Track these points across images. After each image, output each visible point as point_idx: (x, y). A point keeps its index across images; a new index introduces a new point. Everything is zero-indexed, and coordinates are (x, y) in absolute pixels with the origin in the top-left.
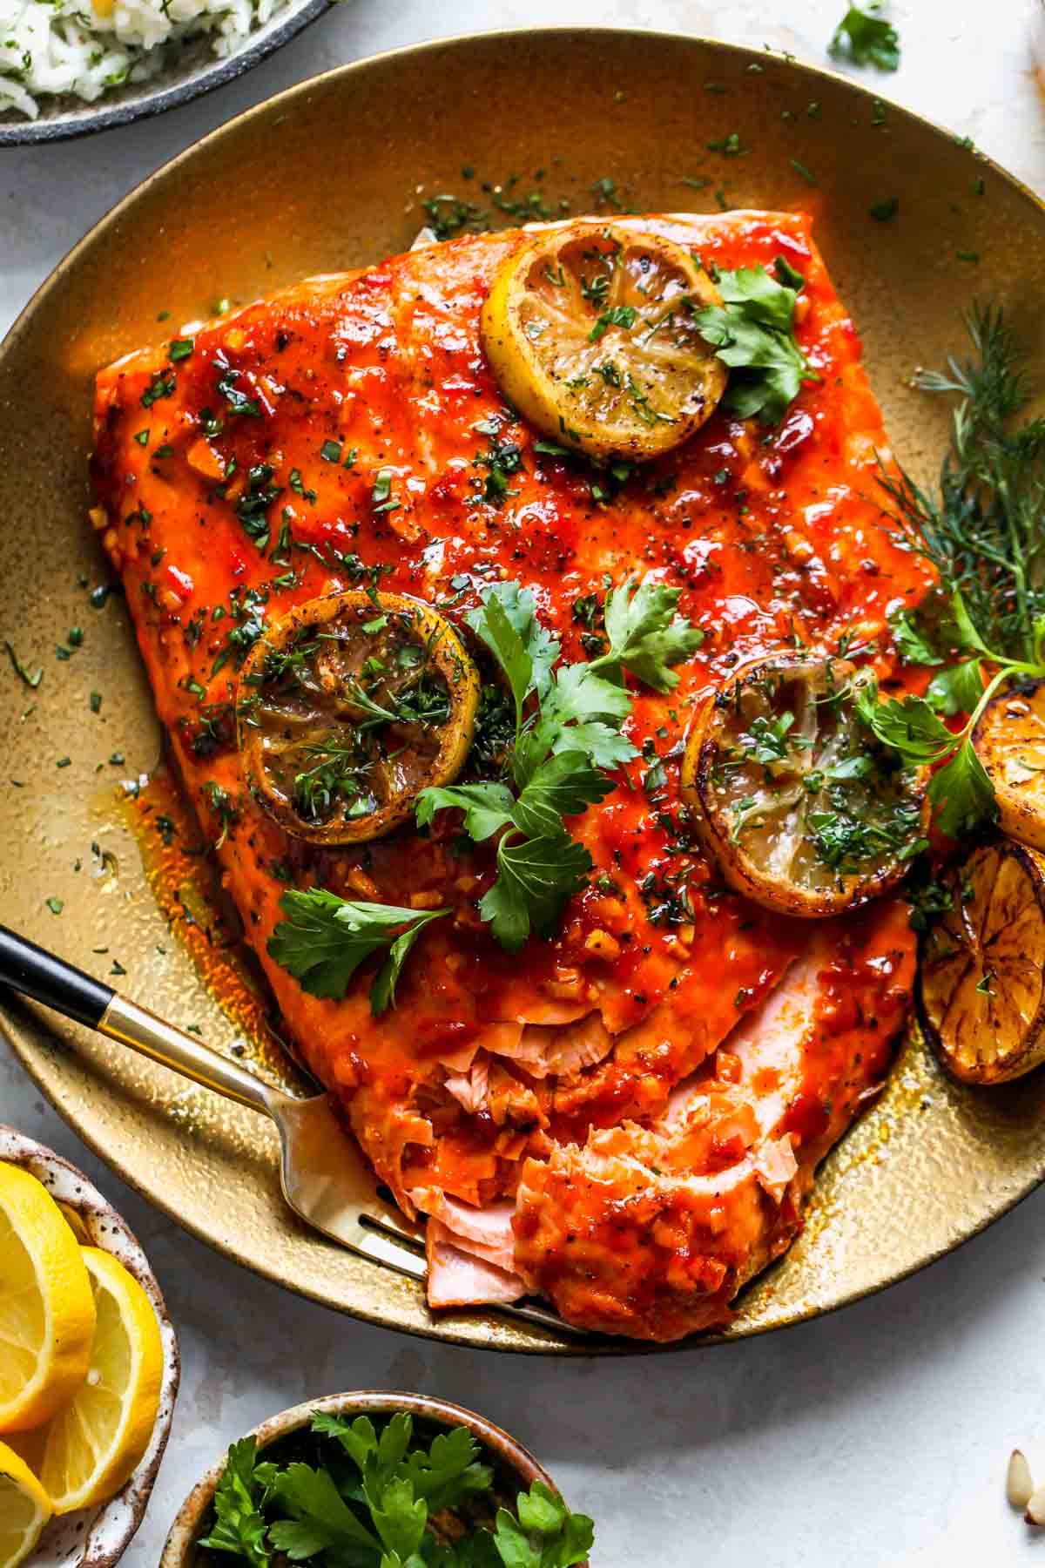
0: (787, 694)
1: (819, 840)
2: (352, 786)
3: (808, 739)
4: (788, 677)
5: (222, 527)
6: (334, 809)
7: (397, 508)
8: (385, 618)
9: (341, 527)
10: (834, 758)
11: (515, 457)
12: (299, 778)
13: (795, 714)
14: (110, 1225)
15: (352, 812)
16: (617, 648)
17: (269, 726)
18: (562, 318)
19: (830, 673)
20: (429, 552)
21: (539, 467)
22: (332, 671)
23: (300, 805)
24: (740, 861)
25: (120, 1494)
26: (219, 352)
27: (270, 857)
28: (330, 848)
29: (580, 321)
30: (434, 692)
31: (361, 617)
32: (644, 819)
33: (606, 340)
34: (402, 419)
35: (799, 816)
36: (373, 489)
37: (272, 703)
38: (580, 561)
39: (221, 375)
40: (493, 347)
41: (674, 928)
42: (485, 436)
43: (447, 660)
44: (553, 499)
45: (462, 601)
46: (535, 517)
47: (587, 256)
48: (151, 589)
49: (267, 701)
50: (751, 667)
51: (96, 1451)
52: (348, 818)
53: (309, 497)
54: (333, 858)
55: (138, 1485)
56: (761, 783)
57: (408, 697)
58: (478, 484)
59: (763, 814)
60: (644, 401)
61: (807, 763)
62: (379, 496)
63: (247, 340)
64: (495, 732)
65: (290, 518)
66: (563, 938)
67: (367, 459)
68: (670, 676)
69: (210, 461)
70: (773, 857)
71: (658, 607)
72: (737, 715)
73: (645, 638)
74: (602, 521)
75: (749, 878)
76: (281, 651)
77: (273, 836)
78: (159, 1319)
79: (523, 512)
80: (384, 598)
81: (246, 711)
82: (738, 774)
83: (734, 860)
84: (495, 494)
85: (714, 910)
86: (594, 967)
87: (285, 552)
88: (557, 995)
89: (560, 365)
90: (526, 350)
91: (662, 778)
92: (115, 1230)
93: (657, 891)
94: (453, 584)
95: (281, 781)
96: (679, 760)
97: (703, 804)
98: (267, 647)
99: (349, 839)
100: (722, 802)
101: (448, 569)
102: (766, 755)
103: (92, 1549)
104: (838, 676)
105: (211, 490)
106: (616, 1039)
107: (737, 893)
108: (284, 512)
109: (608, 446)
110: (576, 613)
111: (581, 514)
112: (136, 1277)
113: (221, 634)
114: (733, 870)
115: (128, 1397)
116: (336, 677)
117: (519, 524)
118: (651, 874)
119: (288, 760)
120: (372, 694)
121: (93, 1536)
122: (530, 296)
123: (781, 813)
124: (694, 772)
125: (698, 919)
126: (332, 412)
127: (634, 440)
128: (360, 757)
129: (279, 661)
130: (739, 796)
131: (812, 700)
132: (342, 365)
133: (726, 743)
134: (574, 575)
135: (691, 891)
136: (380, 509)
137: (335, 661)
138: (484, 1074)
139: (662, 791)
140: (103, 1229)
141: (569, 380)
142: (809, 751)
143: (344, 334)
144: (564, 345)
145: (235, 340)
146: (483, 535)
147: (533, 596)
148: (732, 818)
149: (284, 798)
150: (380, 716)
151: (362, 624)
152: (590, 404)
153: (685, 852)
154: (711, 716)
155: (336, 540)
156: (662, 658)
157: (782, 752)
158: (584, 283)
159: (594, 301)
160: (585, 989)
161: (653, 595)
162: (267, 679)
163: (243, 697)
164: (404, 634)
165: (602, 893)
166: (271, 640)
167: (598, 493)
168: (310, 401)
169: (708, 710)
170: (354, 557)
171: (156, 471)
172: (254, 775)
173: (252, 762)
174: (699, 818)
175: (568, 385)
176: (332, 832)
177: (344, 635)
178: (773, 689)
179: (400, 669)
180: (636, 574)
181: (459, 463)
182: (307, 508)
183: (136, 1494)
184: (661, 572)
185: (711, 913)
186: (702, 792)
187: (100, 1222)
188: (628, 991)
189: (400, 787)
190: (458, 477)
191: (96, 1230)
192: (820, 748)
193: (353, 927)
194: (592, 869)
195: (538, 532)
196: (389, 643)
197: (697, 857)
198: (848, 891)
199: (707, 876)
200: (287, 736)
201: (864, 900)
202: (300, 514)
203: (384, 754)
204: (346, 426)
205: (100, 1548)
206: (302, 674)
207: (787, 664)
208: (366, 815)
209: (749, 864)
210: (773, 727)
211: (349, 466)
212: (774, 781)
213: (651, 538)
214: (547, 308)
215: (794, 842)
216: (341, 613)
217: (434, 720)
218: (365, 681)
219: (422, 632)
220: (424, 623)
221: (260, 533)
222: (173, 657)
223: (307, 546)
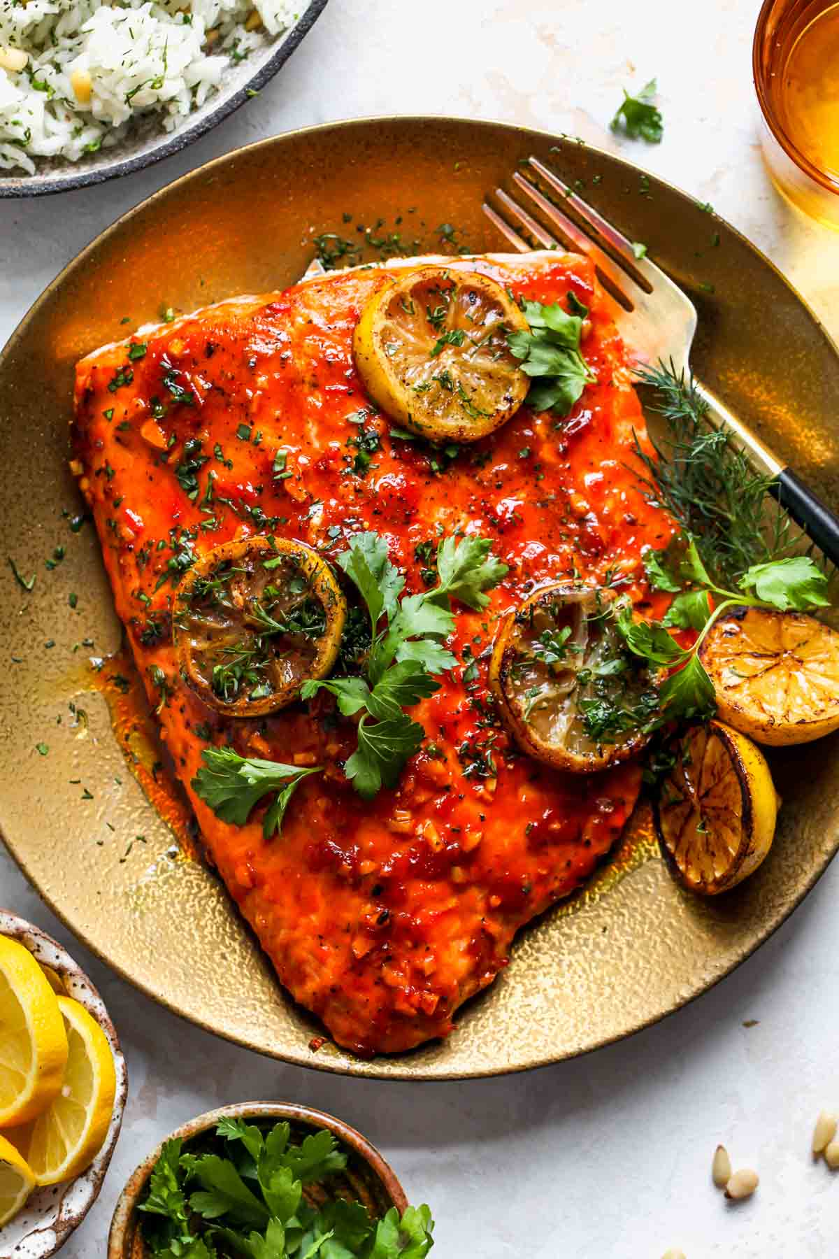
0: (567, 613)
1: (586, 719)
2: (253, 677)
3: (580, 646)
4: (569, 601)
5: (166, 483)
6: (241, 691)
7: (290, 477)
8: (280, 558)
9: (250, 489)
10: (599, 659)
11: (376, 441)
12: (216, 669)
13: (572, 628)
14: (80, 983)
15: (254, 695)
16: (446, 582)
17: (196, 630)
18: (411, 338)
19: (598, 599)
20: (312, 509)
21: (394, 447)
22: (241, 594)
23: (217, 688)
24: (529, 734)
25: (84, 1174)
26: (165, 356)
27: (194, 723)
28: (237, 718)
29: (424, 340)
30: (314, 613)
31: (264, 556)
32: (462, 703)
33: (444, 355)
34: (294, 409)
35: (572, 701)
36: (273, 463)
37: (198, 613)
38: (422, 516)
39: (166, 373)
40: (361, 360)
41: (482, 780)
42: (354, 425)
44: (403, 471)
45: (336, 546)
46: (389, 484)
47: (430, 291)
48: (113, 524)
49: (195, 613)
50: (541, 593)
51: (68, 1145)
52: (251, 699)
53: (228, 465)
54: (240, 725)
55: (97, 1168)
56: (546, 676)
57: (295, 615)
58: (349, 460)
59: (547, 700)
60: (469, 401)
61: (579, 663)
62: (277, 468)
63: (185, 348)
65: (213, 479)
66: (402, 789)
67: (269, 440)
68: (484, 599)
69: (155, 435)
70: (552, 731)
71: (476, 552)
72: (530, 627)
73: (467, 574)
74: (438, 485)
75: (535, 747)
76: (205, 579)
77: (198, 709)
78: (113, 1050)
79: (381, 481)
81: (179, 620)
82: (530, 671)
83: (525, 733)
84: (361, 468)
85: (511, 767)
87: (210, 504)
88: (395, 830)
89: (410, 374)
90: (386, 365)
91: (476, 673)
92: (83, 986)
93: (470, 754)
94: (330, 533)
95: (203, 670)
96: (488, 659)
97: (504, 692)
98: (195, 574)
99: (251, 714)
100: (518, 691)
101: (326, 522)
102: (550, 657)
103: (64, 1210)
104: (604, 601)
105: (157, 456)
107: (526, 755)
108: (209, 474)
109: (443, 434)
110: (417, 554)
111: (423, 481)
112: (97, 1020)
113: (163, 561)
114: (525, 743)
115: (90, 1109)
116: (244, 600)
117: (377, 488)
118: (466, 742)
119: (208, 655)
120: (270, 612)
121: (65, 1202)
122: (389, 323)
123: (560, 699)
124: (498, 670)
125: (498, 775)
126: (245, 405)
127: (461, 429)
128: (260, 656)
129: (203, 585)
130: (529, 687)
131: (585, 618)
132: (253, 371)
133: (522, 649)
134: (416, 526)
135: (494, 753)
136: (278, 477)
137: (243, 587)
139: (475, 683)
140: (75, 985)
141: (415, 386)
142: (581, 654)
143: (255, 348)
144: (411, 359)
145: (177, 348)
146: (351, 497)
147: (386, 542)
148: (524, 703)
149: (206, 682)
150: (274, 628)
151: (263, 561)
152: (430, 403)
153: (491, 726)
154: (511, 629)
155: (246, 497)
156: (478, 586)
157: (562, 656)
158: (428, 311)
159: (436, 325)
160: (415, 826)
161: (472, 543)
162: (195, 597)
163: (178, 609)
164: (293, 569)
165: (430, 756)
166: (197, 569)
167: (435, 466)
168: (230, 395)
169: (510, 623)
170: (259, 510)
171: (118, 440)
172: (184, 664)
173: (184, 655)
174: (501, 703)
175: (415, 389)
176: (239, 708)
177: (250, 568)
178: (557, 610)
179: (290, 594)
180: (462, 523)
181: (335, 445)
182: (225, 472)
183: (96, 1174)
184: (479, 523)
185: (509, 770)
186: (504, 684)
187: (72, 981)
188: (448, 826)
189: (288, 679)
190: (335, 455)
191: (69, 985)
192: (590, 651)
193: (251, 782)
195: (391, 496)
196: (283, 576)
197: (499, 730)
198: (606, 755)
199: (506, 743)
200: (209, 638)
201: (617, 762)
202: (221, 477)
203: (277, 655)
204: (253, 414)
205: (69, 1211)
206: (220, 595)
207: (567, 592)
208: (264, 697)
209: (535, 736)
210: (556, 638)
211: (257, 444)
212: (555, 675)
213: (473, 497)
214: (402, 331)
215: (568, 720)
216: (249, 553)
217: (313, 633)
218: (265, 602)
219: (306, 569)
220: (307, 563)
221: (192, 489)
222: (128, 574)
223: (225, 500)
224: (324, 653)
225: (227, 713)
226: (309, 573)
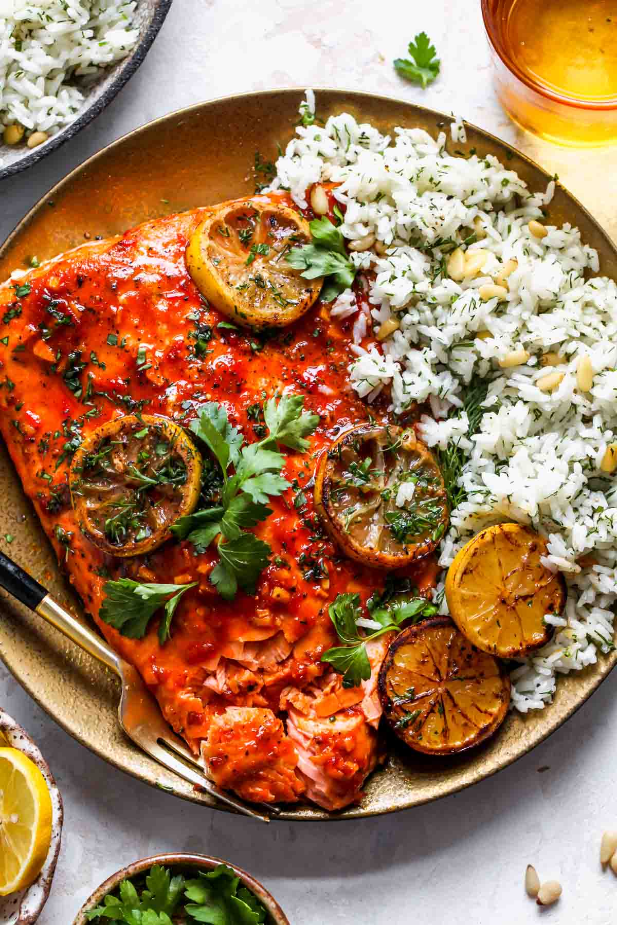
0: (367, 447)
1: (392, 527)
2: (136, 523)
3: (380, 470)
4: (366, 438)
5: (55, 389)
6: (129, 536)
7: (150, 368)
8: (147, 429)
9: (120, 381)
10: (396, 480)
11: (209, 333)
12: (107, 522)
13: (372, 458)
14: (19, 734)
15: (138, 538)
16: (274, 433)
17: (89, 494)
18: (230, 254)
19: (389, 434)
20: (168, 390)
21: (222, 336)
22: (121, 461)
23: (110, 537)
24: (351, 542)
25: (36, 881)
26: (46, 290)
27: (95, 566)
28: (128, 558)
29: (240, 256)
30: (177, 467)
31: (133, 429)
32: (296, 523)
33: (255, 264)
34: (147, 315)
35: (380, 515)
36: (136, 359)
37: (90, 482)
38: (248, 385)
39: (47, 303)
40: (195, 272)
41: (318, 582)
42: (192, 321)
43: (182, 449)
44: (231, 353)
45: (188, 415)
46: (223, 363)
47: (239, 219)
48: (16, 424)
49: (87, 482)
50: (346, 435)
51: (20, 860)
52: (136, 541)
53: (102, 366)
54: (130, 562)
55: (45, 876)
56: (358, 498)
57: (162, 471)
58: (191, 348)
59: (360, 515)
60: (279, 295)
61: (382, 484)
62: (140, 362)
63: (61, 282)
64: (212, 485)
65: (92, 378)
66: (259, 594)
67: (131, 343)
68: (305, 443)
69: (45, 352)
70: (368, 539)
71: (293, 407)
72: (340, 462)
73: (289, 424)
74: (259, 361)
75: (356, 551)
76: (92, 453)
77: (96, 553)
78: (49, 784)
79: (216, 361)
80: (145, 418)
81: (75, 488)
82: (345, 494)
83: (347, 542)
84: (200, 353)
85: (339, 569)
86: (277, 607)
87: (90, 398)
88: (258, 625)
89: (231, 278)
90: (214, 272)
91: (304, 500)
92: (21, 737)
93: (308, 563)
94: (183, 406)
95: (98, 524)
96: (312, 489)
97: (327, 513)
98: (84, 452)
99: (138, 552)
100: (338, 511)
101: (180, 398)
102: (359, 482)
103: (23, 913)
104: (393, 435)
105: (45, 367)
106: (293, 645)
107: (350, 559)
108: (88, 376)
109: (262, 320)
110: (249, 414)
111: (247, 358)
112: (35, 762)
113: (59, 446)
114: (348, 550)
115: (34, 828)
116: (124, 465)
117: (214, 367)
118: (303, 553)
119: (100, 512)
120: (144, 471)
121: (22, 906)
122: (212, 243)
123: (370, 513)
124: (321, 496)
125: (329, 576)
126: (111, 319)
127: (276, 315)
128: (140, 506)
129: (91, 459)
130: (346, 507)
131: (381, 450)
132: (115, 292)
133: (336, 478)
134: (246, 393)
135: (326, 560)
136: (141, 369)
137: (122, 455)
138: (223, 672)
139: (305, 507)
140: (15, 737)
141: (238, 286)
142: (382, 478)
143: (115, 275)
144: (233, 268)
145: (53, 283)
146: (196, 376)
147: (225, 408)
148: (343, 519)
149: (101, 534)
150: (148, 483)
151: (135, 433)
152: (250, 298)
153: (320, 539)
154: (326, 464)
155: (118, 389)
156: (299, 434)
157: (368, 480)
158: (240, 234)
159: (246, 243)
160: (274, 620)
161: (289, 401)
162: (85, 469)
163: (73, 479)
164: (158, 436)
165: (277, 566)
166: (86, 448)
167: (254, 346)
168: (99, 313)
169: (324, 461)
170: (129, 397)
171: (15, 359)
172: (83, 522)
173: (81, 515)
174: (326, 521)
175: (237, 288)
176: (128, 549)
177: (125, 441)
178: (358, 446)
179: (158, 456)
180: (279, 389)
181: (180, 338)
182: (101, 373)
183: (45, 881)
184: (292, 387)
185: (338, 572)
186: (326, 507)
187: (13, 734)
188: (297, 619)
189: (163, 521)
190: (181, 346)
191: (11, 738)
192: (388, 474)
193: (145, 597)
194: (271, 554)
195: (225, 372)
196: (151, 442)
197: (326, 542)
198: (410, 554)
199: (333, 551)
200: (100, 499)
201: (420, 557)
202: (98, 376)
203: (152, 504)
204: (118, 325)
205: (27, 912)
206: (104, 464)
207: (365, 432)
208: (146, 538)
209: (356, 544)
210: (361, 467)
211: (123, 347)
212: (365, 496)
213: (285, 368)
214: (221, 249)
215: (379, 529)
216: (123, 428)
217: (178, 483)
218: (140, 464)
219: (168, 435)
220: (168, 430)
221: (77, 389)
222: (32, 460)
223: (102, 393)
224: (187, 496)
225: (119, 555)
226: (170, 437)
